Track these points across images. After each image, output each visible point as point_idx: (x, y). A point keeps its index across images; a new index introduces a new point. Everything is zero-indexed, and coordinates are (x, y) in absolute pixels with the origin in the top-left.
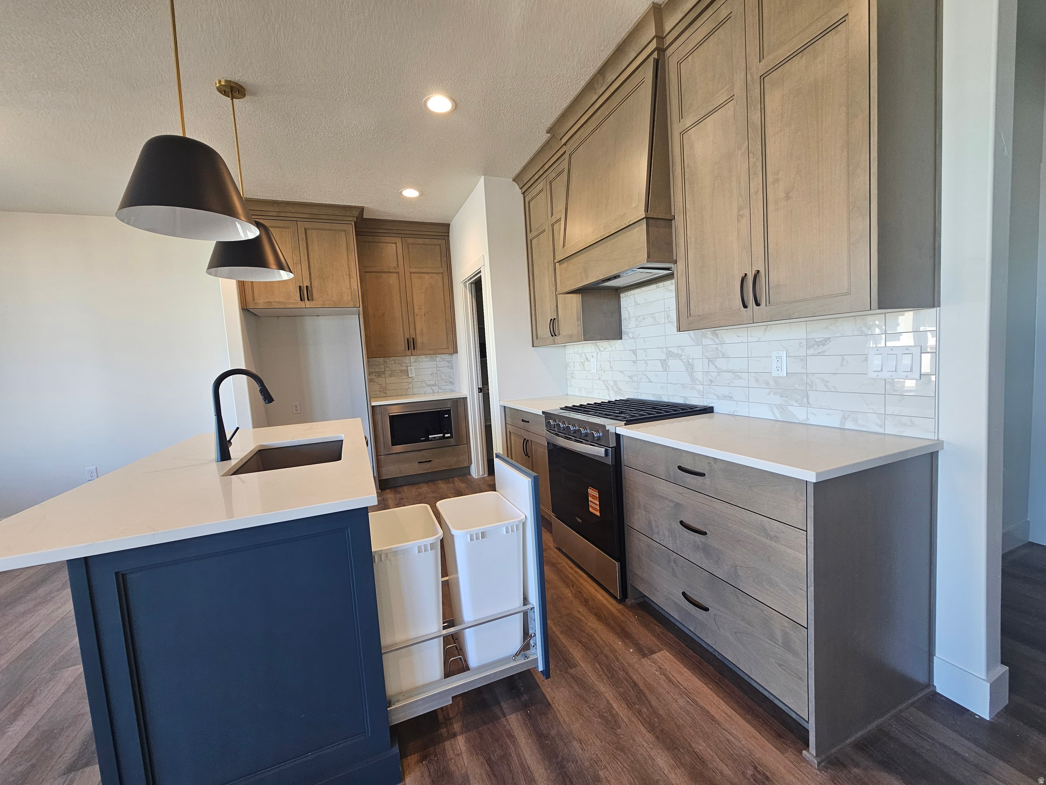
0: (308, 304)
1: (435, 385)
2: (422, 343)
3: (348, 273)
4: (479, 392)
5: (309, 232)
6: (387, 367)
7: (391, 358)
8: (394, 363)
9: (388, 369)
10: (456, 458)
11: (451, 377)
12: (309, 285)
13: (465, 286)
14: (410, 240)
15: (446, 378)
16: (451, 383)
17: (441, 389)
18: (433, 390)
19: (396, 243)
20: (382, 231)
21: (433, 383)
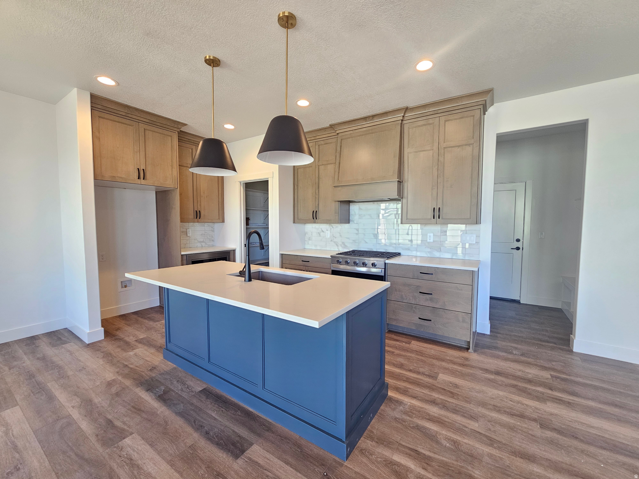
0: (143, 182)
1: (203, 242)
2: (205, 215)
4: (245, 246)
5: (147, 132)
11: (212, 237)
13: (240, 184)
15: (210, 238)
16: (213, 241)
17: (207, 244)
18: (202, 245)
19: (192, 149)
20: (185, 140)
21: (202, 240)
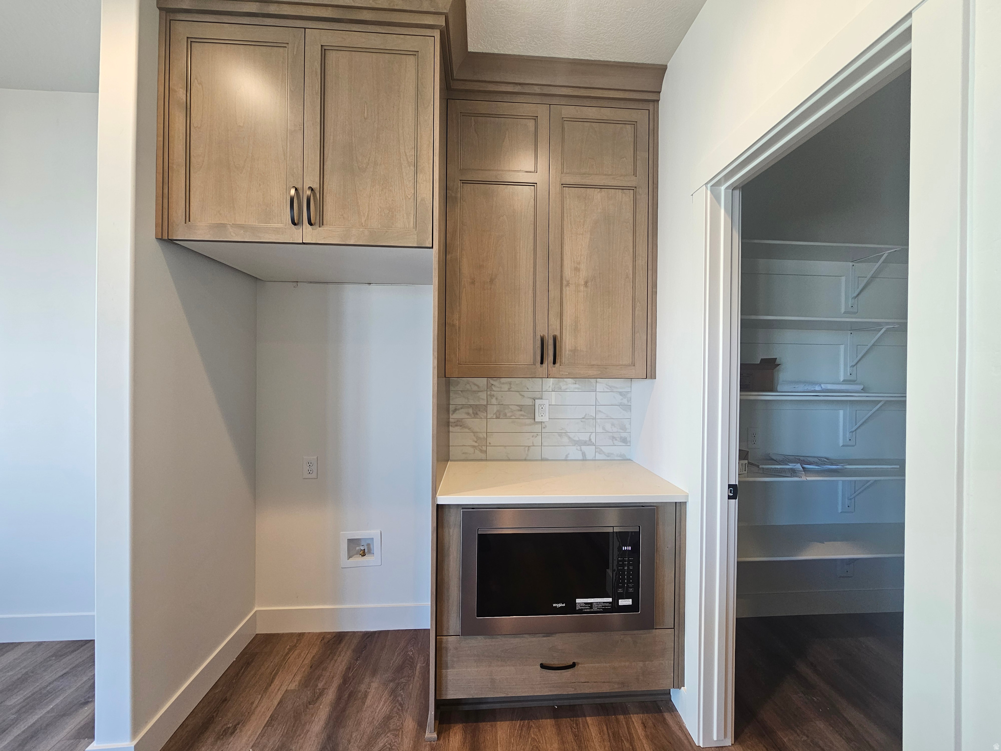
0: (308, 234)
1: (588, 443)
2: (574, 351)
3: (411, 159)
4: (730, 498)
5: (332, 56)
6: (492, 396)
7: (503, 380)
8: (509, 390)
9: (494, 401)
10: (641, 664)
11: (624, 428)
12: (316, 186)
13: (716, 196)
14: (569, 111)
15: (615, 430)
16: (624, 441)
17: (601, 452)
18: (584, 454)
19: (536, 118)
20: (510, 89)
21: (584, 437)
